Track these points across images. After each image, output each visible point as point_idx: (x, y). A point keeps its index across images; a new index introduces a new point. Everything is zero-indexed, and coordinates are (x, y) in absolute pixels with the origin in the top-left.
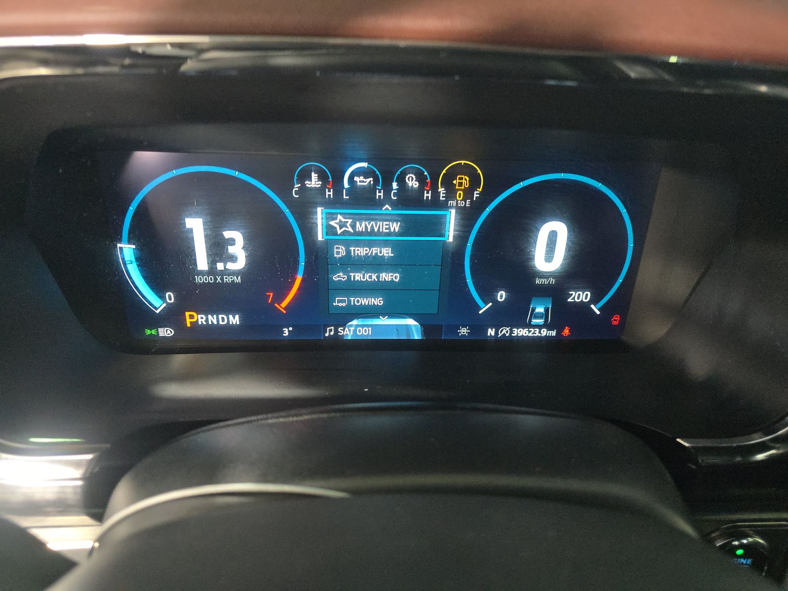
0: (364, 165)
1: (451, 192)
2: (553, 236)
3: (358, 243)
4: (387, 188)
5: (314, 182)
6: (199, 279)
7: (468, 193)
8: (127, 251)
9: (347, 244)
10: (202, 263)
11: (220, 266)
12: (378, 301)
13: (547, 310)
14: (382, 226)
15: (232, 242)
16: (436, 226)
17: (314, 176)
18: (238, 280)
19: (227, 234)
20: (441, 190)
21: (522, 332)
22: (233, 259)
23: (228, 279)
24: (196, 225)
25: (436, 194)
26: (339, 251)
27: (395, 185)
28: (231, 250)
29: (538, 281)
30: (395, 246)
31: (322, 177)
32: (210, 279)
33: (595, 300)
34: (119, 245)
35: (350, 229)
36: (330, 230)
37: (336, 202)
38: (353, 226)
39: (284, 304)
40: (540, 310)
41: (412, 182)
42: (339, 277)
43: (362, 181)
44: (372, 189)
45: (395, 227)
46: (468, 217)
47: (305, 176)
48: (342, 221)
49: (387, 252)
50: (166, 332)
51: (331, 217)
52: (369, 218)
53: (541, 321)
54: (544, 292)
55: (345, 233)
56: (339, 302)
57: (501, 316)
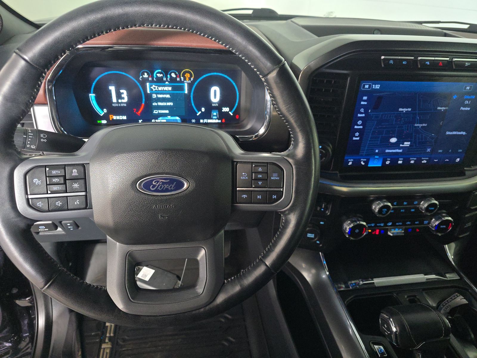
0: (160, 71)
1: (185, 79)
2: (215, 91)
3: (161, 94)
4: (167, 77)
5: (146, 76)
6: (113, 105)
7: (190, 79)
8: (92, 96)
9: (156, 94)
10: (114, 100)
11: (120, 101)
12: (167, 112)
13: (217, 114)
14: (166, 88)
15: (123, 93)
16: (182, 88)
17: (146, 74)
18: (125, 105)
19: (122, 91)
20: (182, 78)
21: (210, 121)
22: (123, 98)
23: (122, 105)
24: (112, 88)
25: (181, 79)
26: (154, 96)
27: (169, 76)
28: (123, 96)
29: (213, 105)
30: (170, 94)
31: (148, 74)
32: (117, 105)
33: (230, 110)
34: (90, 95)
35: (157, 90)
36: (151, 90)
37: (152, 82)
38: (158, 88)
39: (139, 112)
40: (215, 114)
41: (173, 75)
42: (154, 104)
43: (160, 75)
44: (162, 78)
45: (170, 88)
46: (190, 86)
47: (143, 74)
48: (154, 87)
49: (168, 96)
50: (104, 122)
51: (151, 86)
52: (162, 86)
53: (216, 117)
54: (215, 108)
55: (156, 90)
56: (156, 112)
57: (204, 116)
